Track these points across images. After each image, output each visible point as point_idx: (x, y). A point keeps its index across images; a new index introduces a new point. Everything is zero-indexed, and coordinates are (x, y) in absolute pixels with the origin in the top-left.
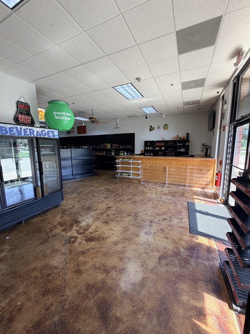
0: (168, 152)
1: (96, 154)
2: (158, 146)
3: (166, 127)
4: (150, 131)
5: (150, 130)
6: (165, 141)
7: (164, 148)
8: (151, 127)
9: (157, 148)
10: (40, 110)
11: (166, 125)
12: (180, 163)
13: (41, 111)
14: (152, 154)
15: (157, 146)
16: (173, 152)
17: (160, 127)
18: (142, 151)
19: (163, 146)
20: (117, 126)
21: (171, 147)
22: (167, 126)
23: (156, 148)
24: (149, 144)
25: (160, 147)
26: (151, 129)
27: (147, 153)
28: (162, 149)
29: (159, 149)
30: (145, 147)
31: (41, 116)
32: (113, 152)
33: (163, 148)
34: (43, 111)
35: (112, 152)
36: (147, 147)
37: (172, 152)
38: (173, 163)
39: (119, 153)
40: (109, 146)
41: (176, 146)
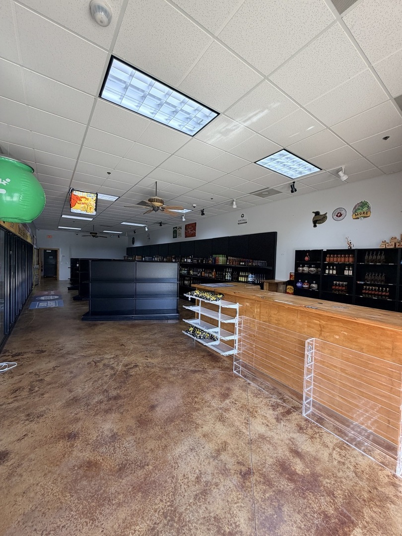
0: (365, 284)
1: (201, 274)
2: (333, 265)
3: (362, 210)
4: (315, 226)
5: (315, 223)
6: (354, 250)
7: (351, 273)
8: (317, 213)
9: (329, 269)
10: (81, 196)
11: (363, 204)
12: (368, 342)
13: (85, 197)
14: (314, 285)
15: (330, 264)
16: (382, 286)
17: (343, 212)
18: (291, 276)
19: (349, 266)
20: (244, 218)
21: (374, 269)
22: (365, 209)
23: (327, 271)
24: (306, 258)
25: (341, 268)
26: (319, 219)
27: (303, 282)
28: (346, 273)
29: (335, 272)
30: (297, 265)
31: (86, 206)
32: (228, 272)
33: (348, 273)
34: (87, 197)
35: (226, 272)
36: (303, 266)
37: (379, 286)
38: (336, 333)
39: (239, 275)
40: (221, 260)
41: (395, 267)
